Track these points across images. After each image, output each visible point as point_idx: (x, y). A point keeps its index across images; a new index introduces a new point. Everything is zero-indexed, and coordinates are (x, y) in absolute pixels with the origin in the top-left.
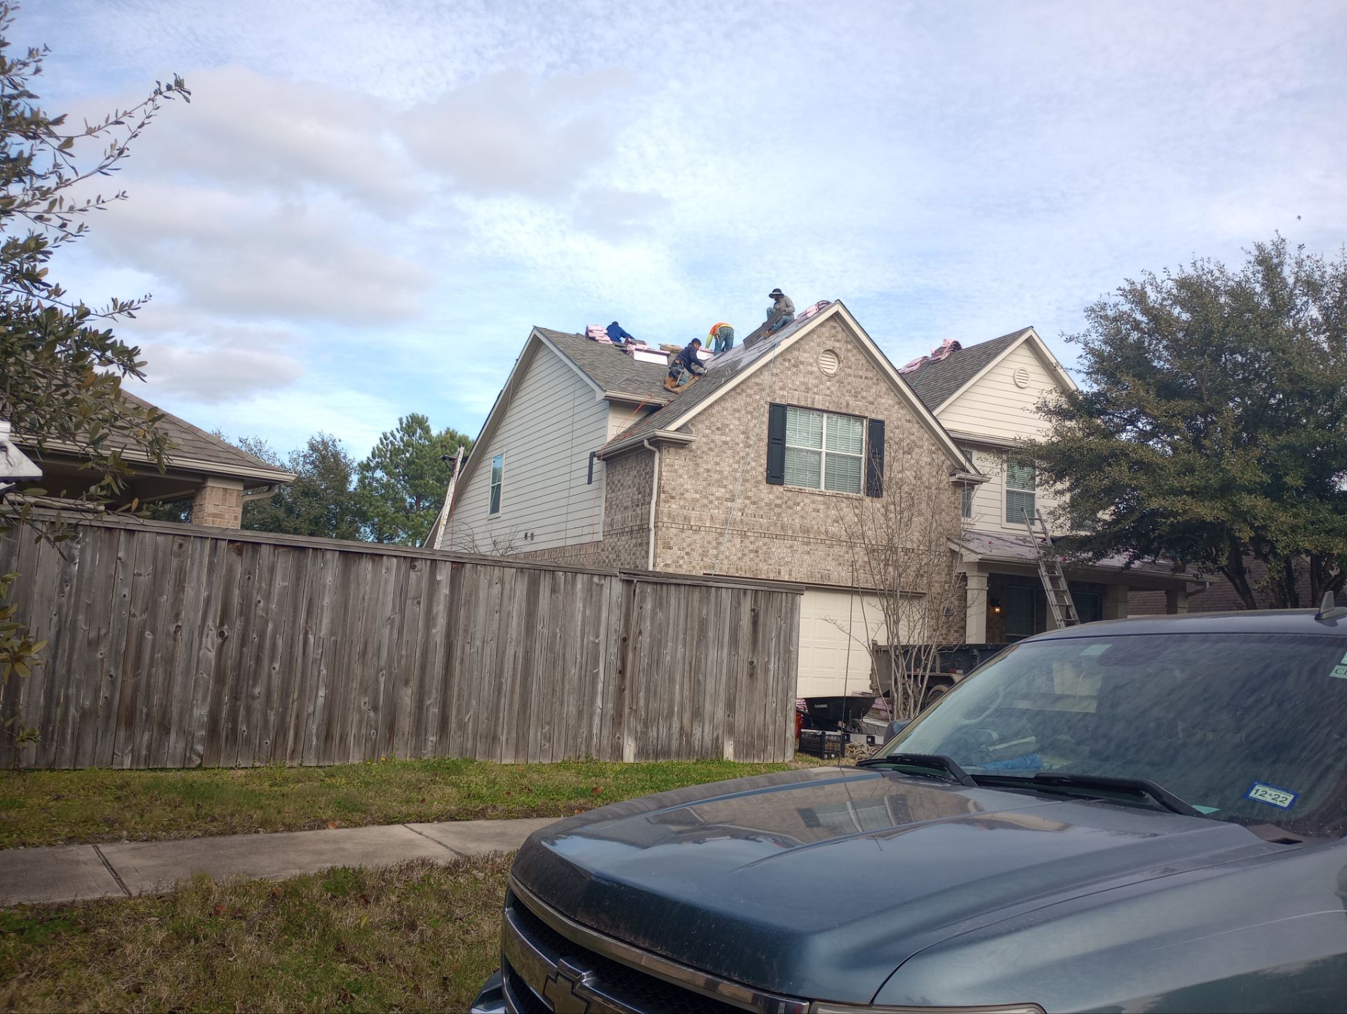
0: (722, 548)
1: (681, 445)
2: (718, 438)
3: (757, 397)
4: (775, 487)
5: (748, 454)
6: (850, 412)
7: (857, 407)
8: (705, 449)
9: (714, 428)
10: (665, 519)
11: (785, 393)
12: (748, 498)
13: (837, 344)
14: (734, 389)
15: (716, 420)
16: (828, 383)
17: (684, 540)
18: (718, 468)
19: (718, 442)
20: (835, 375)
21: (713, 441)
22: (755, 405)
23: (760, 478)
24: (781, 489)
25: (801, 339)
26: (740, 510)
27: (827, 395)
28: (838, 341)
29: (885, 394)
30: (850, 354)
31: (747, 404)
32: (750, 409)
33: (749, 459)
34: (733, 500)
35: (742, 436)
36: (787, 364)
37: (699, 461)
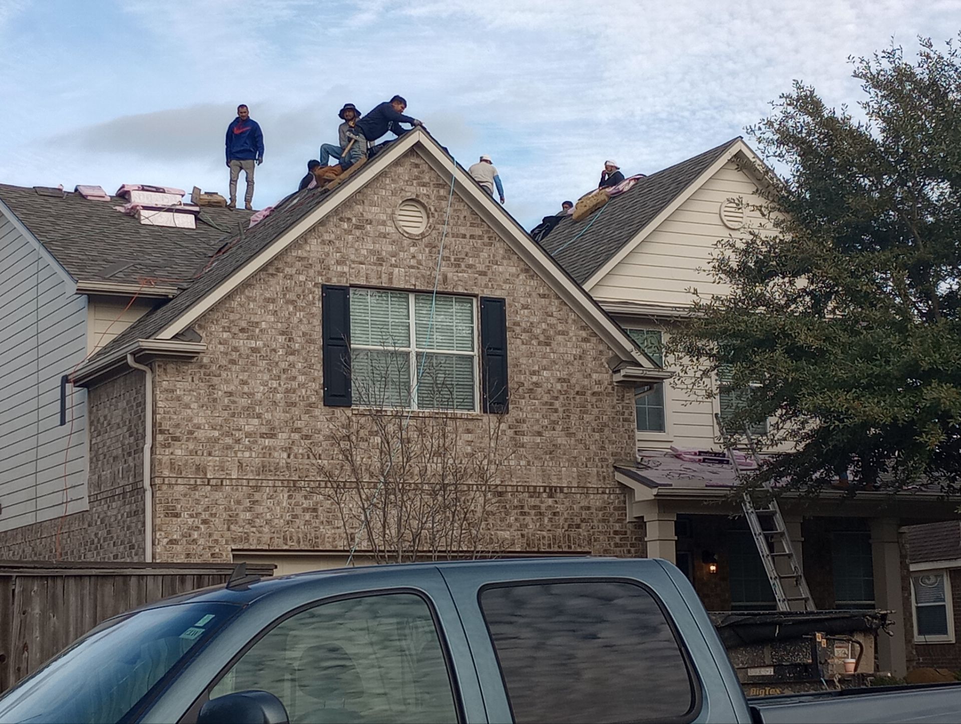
0: (259, 509)
1: (185, 358)
2: (243, 343)
3: (302, 278)
4: (338, 411)
5: (292, 365)
6: (450, 289)
7: (459, 280)
8: (224, 362)
9: (235, 330)
10: (166, 473)
11: (346, 269)
12: (297, 430)
13: (423, 190)
14: (264, 268)
15: (238, 316)
16: (412, 249)
17: (197, 501)
18: (246, 389)
19: (245, 351)
20: (423, 235)
21: (235, 349)
22: (299, 290)
23: (313, 399)
24: (349, 412)
25: (367, 186)
26: (285, 449)
27: (412, 267)
28: (424, 185)
29: (503, 258)
30: (444, 203)
31: (285, 290)
32: (291, 296)
33: (294, 372)
34: (273, 436)
35: (281, 339)
36: (346, 226)
37: (215, 380)
